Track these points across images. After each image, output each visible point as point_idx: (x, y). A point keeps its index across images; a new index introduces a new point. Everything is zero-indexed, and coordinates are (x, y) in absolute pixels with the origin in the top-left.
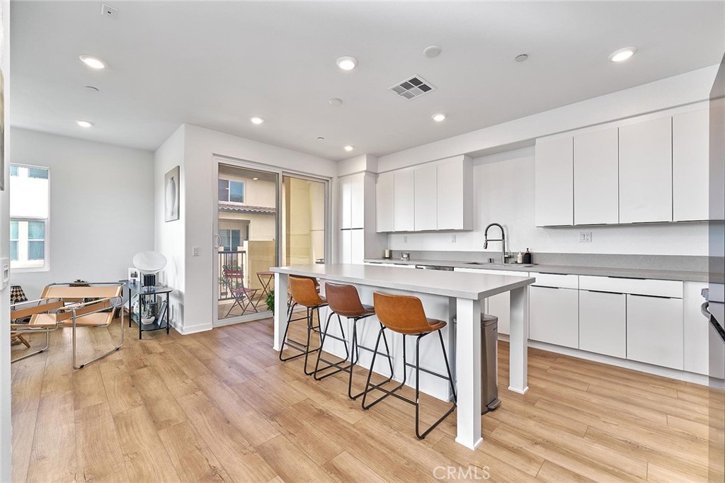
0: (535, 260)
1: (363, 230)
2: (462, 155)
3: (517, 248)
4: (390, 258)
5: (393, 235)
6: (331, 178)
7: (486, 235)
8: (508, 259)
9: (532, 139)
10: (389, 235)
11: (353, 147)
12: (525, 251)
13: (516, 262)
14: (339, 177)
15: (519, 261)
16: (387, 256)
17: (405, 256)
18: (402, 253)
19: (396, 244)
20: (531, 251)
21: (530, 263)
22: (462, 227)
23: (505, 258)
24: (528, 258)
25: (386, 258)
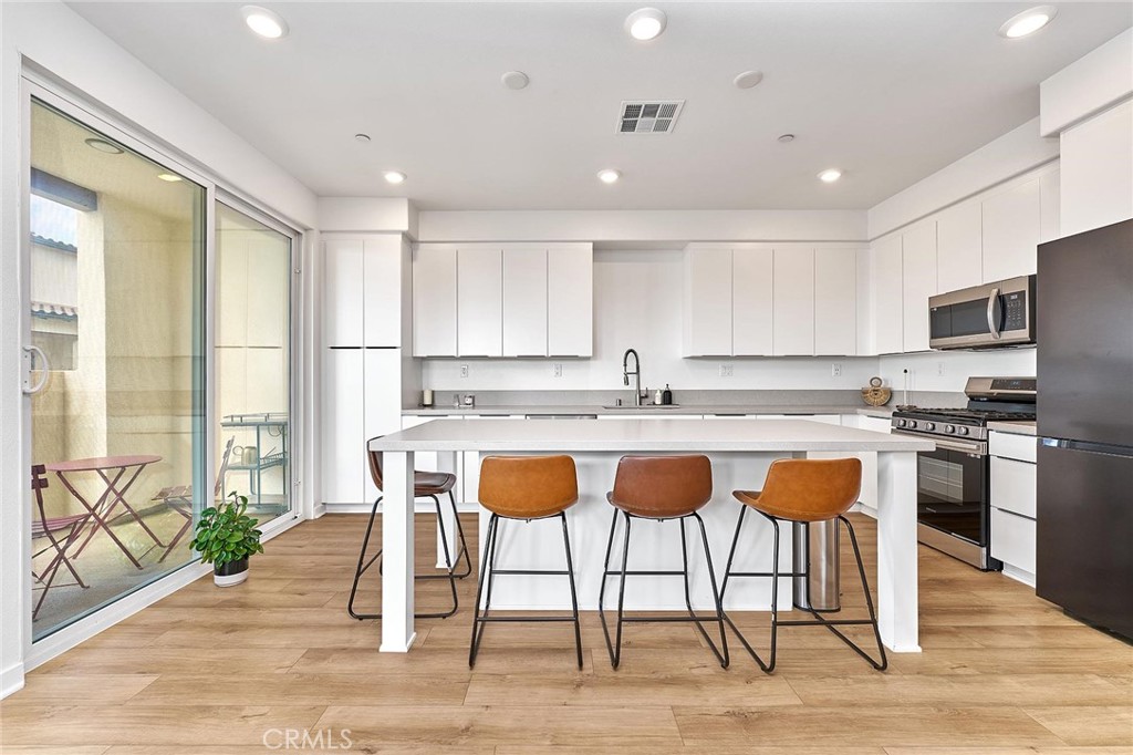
0: (675, 399)
1: (399, 351)
2: (589, 241)
3: (654, 383)
4: (432, 406)
5: (435, 363)
6: (306, 230)
7: (625, 365)
8: (644, 397)
9: (683, 241)
10: (425, 363)
11: (405, 177)
12: (664, 388)
13: (654, 404)
14: (321, 232)
15: (658, 402)
16: (428, 401)
17: (469, 401)
18: (457, 396)
19: (440, 380)
20: (671, 388)
21: (670, 403)
22: (591, 355)
23: (641, 398)
24: (668, 397)
25: (426, 406)
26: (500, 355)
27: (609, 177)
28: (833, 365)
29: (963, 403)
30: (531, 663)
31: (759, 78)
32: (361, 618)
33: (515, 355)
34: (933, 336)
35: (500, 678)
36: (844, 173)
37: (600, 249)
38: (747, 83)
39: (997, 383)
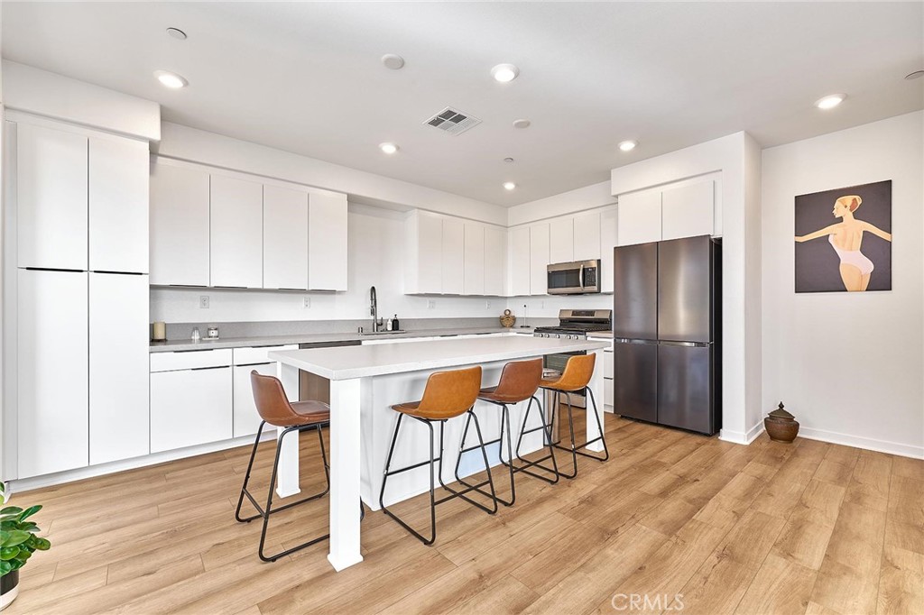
0: (401, 326)
1: (146, 278)
2: (344, 193)
3: (386, 314)
4: (165, 341)
7: (371, 299)
8: (379, 327)
12: (393, 318)
13: (387, 330)
15: (390, 328)
16: (160, 335)
17: (215, 333)
18: (196, 328)
20: (398, 317)
21: (398, 329)
22: (345, 289)
23: (378, 325)
24: (396, 324)
25: (159, 341)
26: (261, 287)
27: (389, 149)
28: (486, 302)
29: (557, 324)
30: (462, 524)
31: (528, 124)
32: (274, 559)
33: (277, 288)
34: (549, 287)
35: (455, 541)
36: (517, 185)
37: (353, 201)
38: (519, 125)
39: (575, 313)
